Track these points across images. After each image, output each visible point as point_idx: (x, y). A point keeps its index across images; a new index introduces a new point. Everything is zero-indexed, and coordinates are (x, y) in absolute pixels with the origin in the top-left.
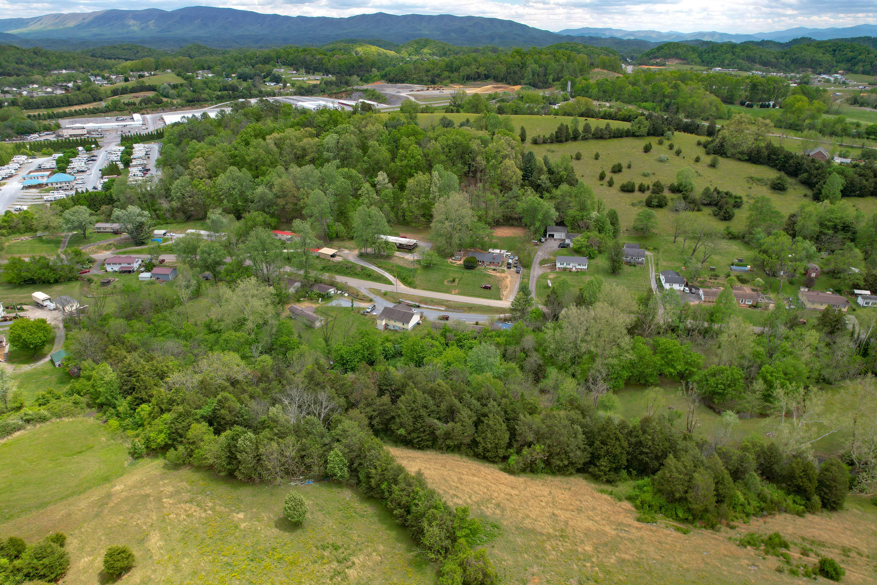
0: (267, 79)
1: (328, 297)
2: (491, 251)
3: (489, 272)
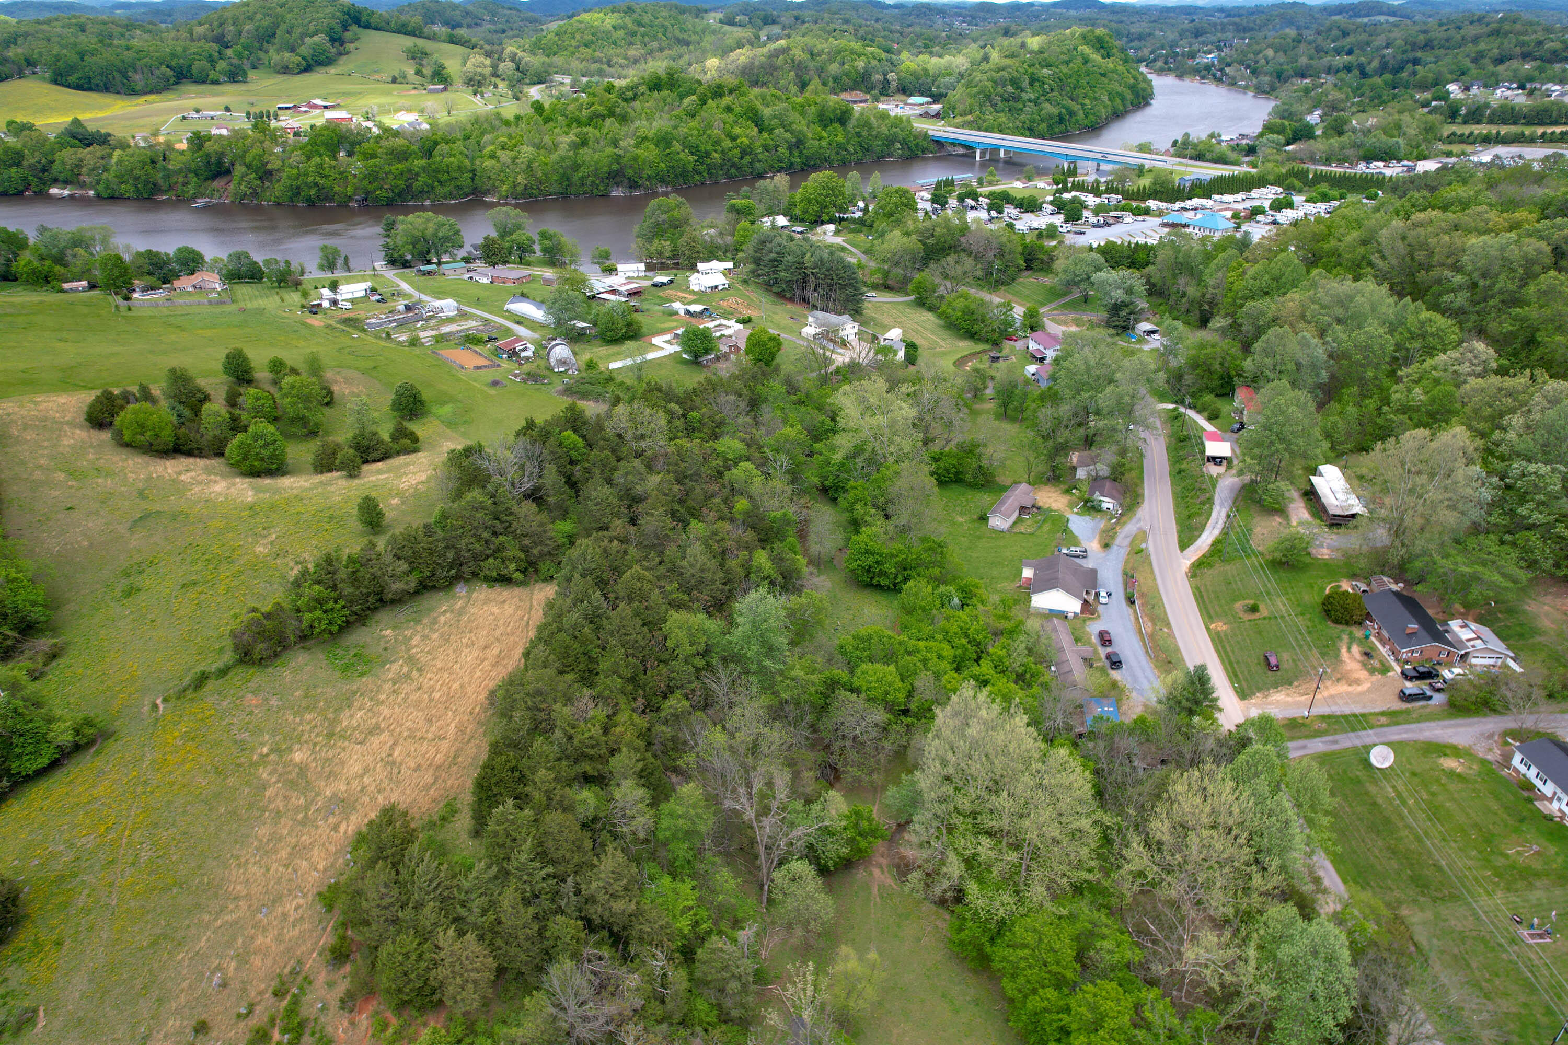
1: (1091, 508)
2: (1455, 625)
3: (1349, 649)
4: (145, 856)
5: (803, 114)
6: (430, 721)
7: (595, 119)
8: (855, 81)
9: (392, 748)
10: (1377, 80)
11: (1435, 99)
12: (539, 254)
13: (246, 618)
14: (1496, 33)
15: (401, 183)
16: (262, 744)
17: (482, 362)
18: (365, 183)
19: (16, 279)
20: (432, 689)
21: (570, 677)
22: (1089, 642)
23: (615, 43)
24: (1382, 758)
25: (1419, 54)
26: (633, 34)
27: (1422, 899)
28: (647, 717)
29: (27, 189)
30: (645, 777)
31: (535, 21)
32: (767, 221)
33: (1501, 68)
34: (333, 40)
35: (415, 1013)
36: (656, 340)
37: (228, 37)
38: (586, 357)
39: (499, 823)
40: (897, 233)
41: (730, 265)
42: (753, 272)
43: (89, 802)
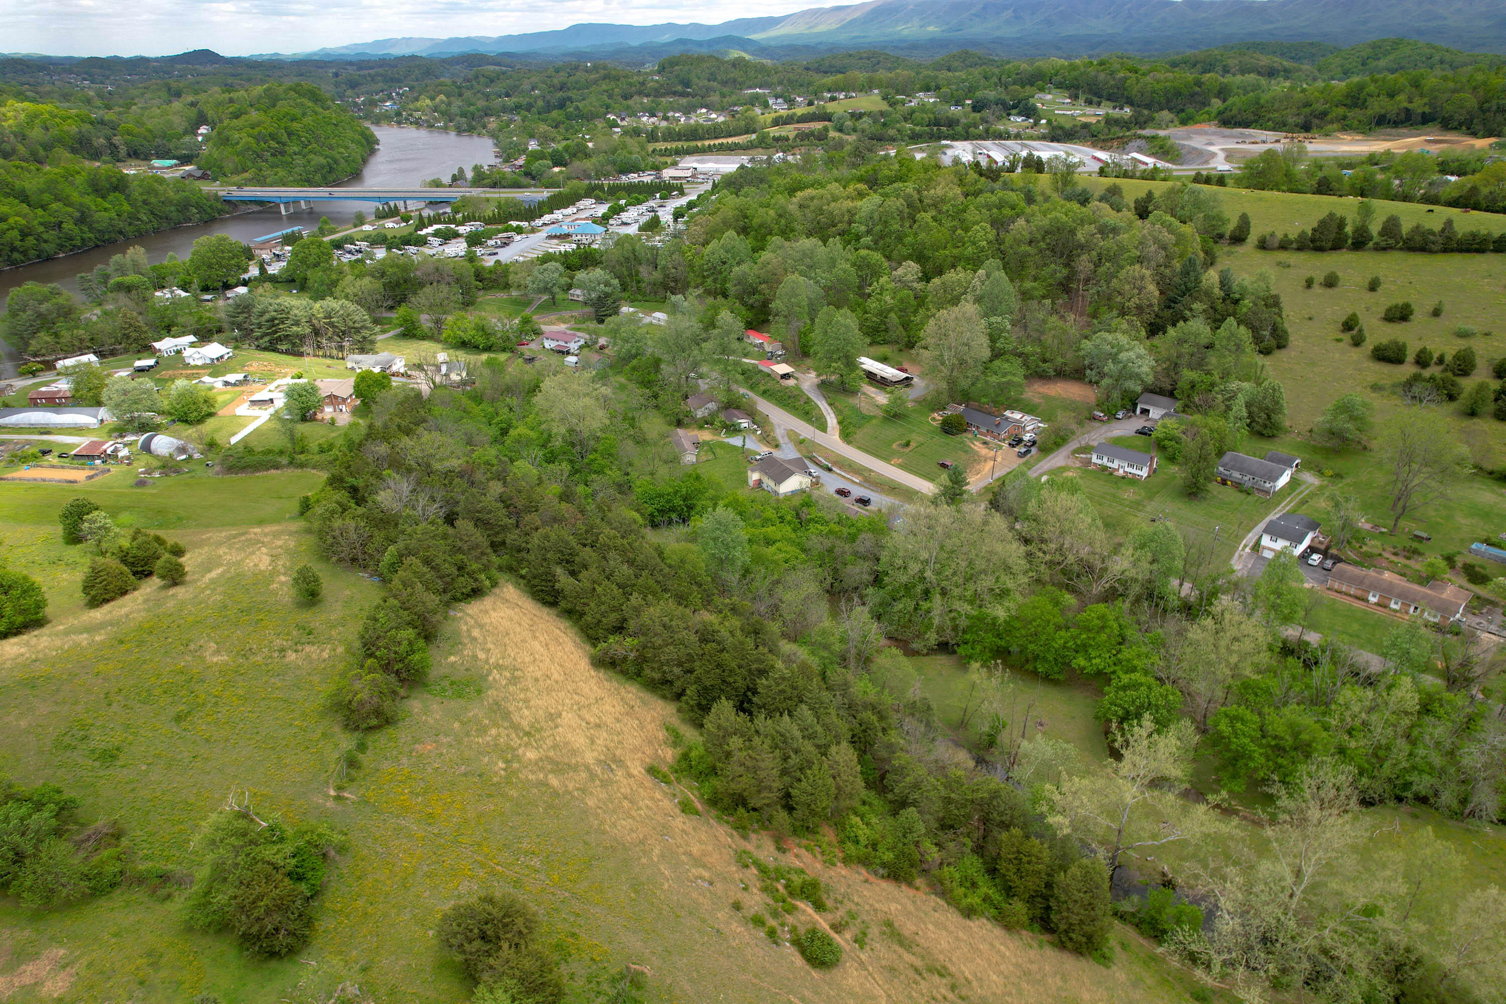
0: (1014, 111)
1: (733, 430)
2: (1008, 414)
3: (972, 444)
36: (240, 412)
41: (191, 338)
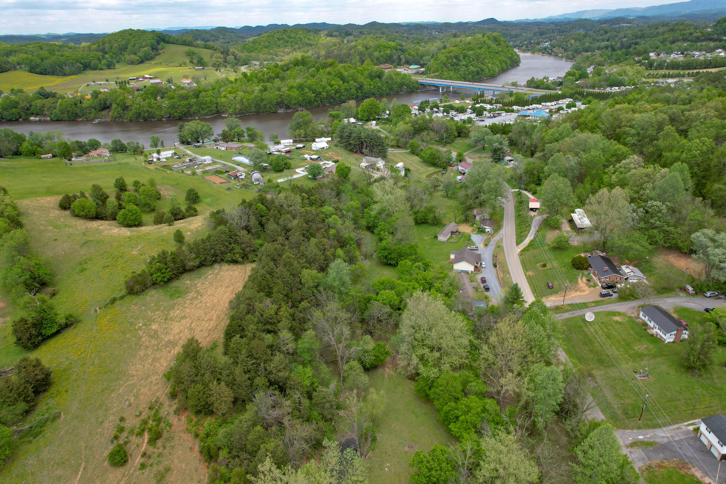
1: (481, 231)
2: (623, 267)
3: (582, 279)
4: (96, 362)
5: (362, 74)
6: (206, 314)
7: (270, 79)
8: (386, 60)
9: (191, 324)
10: (619, 52)
11: (643, 60)
12: (246, 137)
13: (130, 275)
14: (672, 30)
15: (185, 109)
16: (139, 323)
17: (223, 181)
18: (169, 110)
19: (21, 154)
20: (206, 302)
21: (262, 294)
22: (477, 282)
23: (279, 46)
24: (590, 317)
25: (638, 40)
26: (287, 42)
27: (600, 367)
28: (292, 309)
29: (20, 118)
30: (291, 329)
31: (243, 37)
32: (346, 120)
33: (673, 46)
34: (153, 49)
35: (203, 416)
36: (298, 170)
37: (106, 49)
38: (268, 178)
39: (234, 344)
40: (401, 123)
41: (330, 139)
42: (339, 141)
43: (73, 344)
